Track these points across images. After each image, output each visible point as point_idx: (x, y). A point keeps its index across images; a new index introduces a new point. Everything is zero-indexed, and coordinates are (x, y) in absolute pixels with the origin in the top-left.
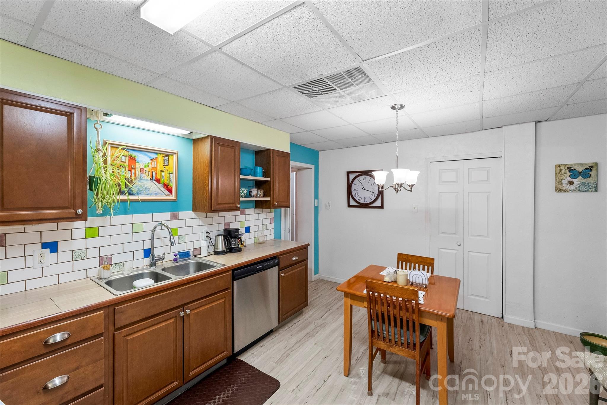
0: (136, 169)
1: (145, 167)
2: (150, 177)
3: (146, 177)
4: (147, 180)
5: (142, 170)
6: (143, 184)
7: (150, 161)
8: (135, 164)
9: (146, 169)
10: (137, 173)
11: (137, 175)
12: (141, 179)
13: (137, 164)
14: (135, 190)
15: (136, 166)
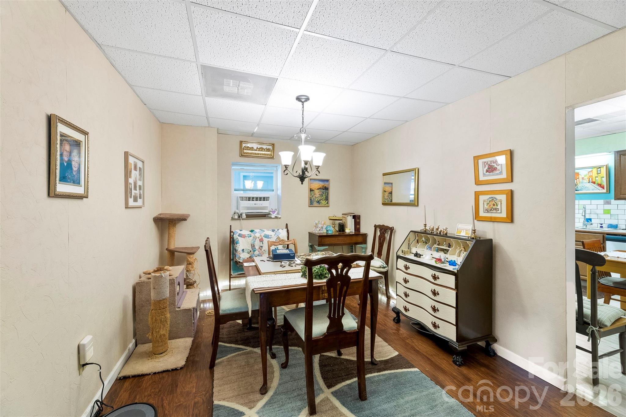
0: (580, 178)
1: (585, 176)
2: (588, 181)
3: (586, 182)
4: (586, 183)
5: (583, 178)
6: (584, 185)
7: (588, 173)
8: (579, 176)
9: (586, 177)
10: (580, 180)
11: (580, 181)
12: (582, 183)
13: (580, 176)
14: (579, 188)
15: (579, 177)
